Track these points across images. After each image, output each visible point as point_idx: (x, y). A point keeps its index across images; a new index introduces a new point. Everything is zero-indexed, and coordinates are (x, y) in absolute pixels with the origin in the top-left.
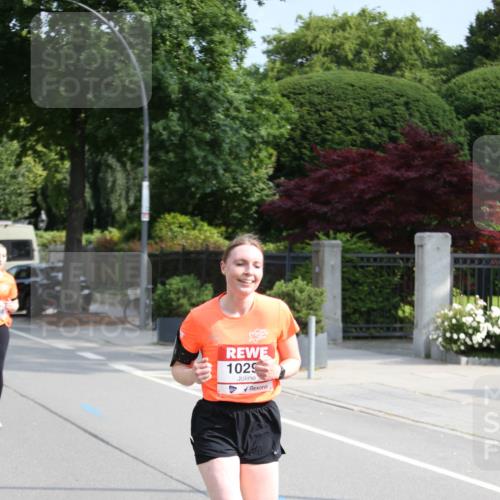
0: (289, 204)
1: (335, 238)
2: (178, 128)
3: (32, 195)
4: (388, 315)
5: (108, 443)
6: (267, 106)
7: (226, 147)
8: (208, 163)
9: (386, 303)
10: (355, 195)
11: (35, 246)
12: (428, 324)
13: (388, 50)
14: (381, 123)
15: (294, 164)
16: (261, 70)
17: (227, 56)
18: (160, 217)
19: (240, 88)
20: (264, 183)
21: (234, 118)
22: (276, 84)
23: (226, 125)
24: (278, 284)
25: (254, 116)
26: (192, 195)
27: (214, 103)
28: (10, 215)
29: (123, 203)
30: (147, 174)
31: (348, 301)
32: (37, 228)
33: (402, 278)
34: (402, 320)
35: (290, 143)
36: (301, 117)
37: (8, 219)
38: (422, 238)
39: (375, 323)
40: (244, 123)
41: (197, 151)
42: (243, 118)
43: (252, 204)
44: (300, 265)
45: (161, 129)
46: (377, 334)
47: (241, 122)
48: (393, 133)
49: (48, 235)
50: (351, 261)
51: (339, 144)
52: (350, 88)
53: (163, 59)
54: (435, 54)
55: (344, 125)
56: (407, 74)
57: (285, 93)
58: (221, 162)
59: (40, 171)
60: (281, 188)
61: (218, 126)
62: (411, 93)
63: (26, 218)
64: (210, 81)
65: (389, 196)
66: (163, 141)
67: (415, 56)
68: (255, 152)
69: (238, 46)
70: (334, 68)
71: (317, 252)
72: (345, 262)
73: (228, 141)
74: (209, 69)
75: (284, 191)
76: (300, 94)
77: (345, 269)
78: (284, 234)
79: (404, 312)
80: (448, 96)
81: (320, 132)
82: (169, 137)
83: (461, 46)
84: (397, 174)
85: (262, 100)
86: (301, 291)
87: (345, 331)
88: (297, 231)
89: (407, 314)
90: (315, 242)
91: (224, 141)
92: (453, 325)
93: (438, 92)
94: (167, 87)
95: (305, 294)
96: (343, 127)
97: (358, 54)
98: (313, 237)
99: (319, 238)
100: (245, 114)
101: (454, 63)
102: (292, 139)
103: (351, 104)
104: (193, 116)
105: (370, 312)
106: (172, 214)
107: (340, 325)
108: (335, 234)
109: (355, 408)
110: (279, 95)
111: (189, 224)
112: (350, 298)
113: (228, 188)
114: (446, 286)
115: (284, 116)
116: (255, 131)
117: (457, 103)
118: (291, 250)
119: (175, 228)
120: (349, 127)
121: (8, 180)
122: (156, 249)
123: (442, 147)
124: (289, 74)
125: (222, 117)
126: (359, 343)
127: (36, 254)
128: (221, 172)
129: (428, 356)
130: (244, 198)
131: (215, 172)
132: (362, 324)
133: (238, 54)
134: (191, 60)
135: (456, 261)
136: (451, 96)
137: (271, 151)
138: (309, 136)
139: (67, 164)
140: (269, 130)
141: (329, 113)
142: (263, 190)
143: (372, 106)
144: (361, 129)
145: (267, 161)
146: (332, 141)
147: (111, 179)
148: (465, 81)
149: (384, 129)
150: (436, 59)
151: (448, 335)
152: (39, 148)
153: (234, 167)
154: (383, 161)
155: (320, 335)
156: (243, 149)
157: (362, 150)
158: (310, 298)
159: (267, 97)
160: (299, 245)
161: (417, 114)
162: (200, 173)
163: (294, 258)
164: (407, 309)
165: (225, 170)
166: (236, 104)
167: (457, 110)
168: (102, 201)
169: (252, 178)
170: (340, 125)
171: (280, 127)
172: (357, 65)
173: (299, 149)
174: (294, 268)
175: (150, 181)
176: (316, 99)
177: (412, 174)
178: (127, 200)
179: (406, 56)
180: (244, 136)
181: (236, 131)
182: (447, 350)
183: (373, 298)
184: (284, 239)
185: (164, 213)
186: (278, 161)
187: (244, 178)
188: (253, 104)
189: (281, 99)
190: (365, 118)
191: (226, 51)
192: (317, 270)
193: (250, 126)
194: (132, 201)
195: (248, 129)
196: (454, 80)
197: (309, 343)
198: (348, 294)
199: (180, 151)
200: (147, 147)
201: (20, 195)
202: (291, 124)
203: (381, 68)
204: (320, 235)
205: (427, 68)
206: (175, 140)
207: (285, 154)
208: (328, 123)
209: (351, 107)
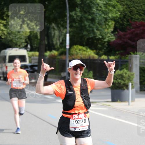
0: (120, 42)
1: (137, 54)
2: (79, 14)
3: (25, 39)
6: (111, 6)
7: (97, 21)
8: (90, 27)
11: (27, 57)
15: (121, 27)
18: (72, 47)
20: (110, 34)
21: (100, 10)
23: (96, 13)
25: (107, 10)
26: (84, 39)
27: (92, 5)
28: (18, 46)
29: (58, 41)
30: (68, 31)
31: (142, 77)
32: (27, 51)
35: (120, 19)
36: (124, 10)
37: (17, 47)
41: (87, 23)
42: (103, 10)
43: (105, 42)
44: (124, 64)
45: (73, 15)
47: (102, 12)
49: (31, 53)
51: (137, 20)
55: (139, 13)
57: (118, 1)
58: (95, 27)
60: (116, 36)
61: (94, 13)
63: (23, 47)
66: (75, 19)
68: (107, 23)
71: (130, 59)
73: (97, 19)
75: (118, 37)
76: (123, 1)
81: (130, 15)
85: (110, 4)
86: (126, 74)
88: (122, 51)
90: (130, 56)
91: (96, 19)
98: (129, 54)
99: (131, 54)
100: (104, 9)
103: (142, 4)
104: (85, 10)
106: (77, 46)
107: (139, 86)
108: (136, 52)
111: (83, 49)
113: (97, 36)
115: (117, 9)
116: (107, 15)
118: (121, 59)
119: (78, 51)
120: (141, 13)
121: (16, 33)
122: (71, 58)
125: (95, 10)
127: (28, 60)
128: (95, 30)
130: (102, 40)
131: (93, 30)
137: (113, 22)
138: (126, 17)
140: (112, 15)
141: (134, 8)
142: (109, 36)
145: (111, 26)
146: (135, 18)
147: (53, 33)
153: (100, 28)
155: (133, 90)
156: (103, 22)
158: (129, 76)
159: (111, 3)
160: (124, 57)
162: (87, 31)
163: (122, 62)
166: (100, 5)
168: (50, 41)
169: (105, 32)
170: (137, 12)
171: (116, 14)
173: (123, 21)
174: (122, 65)
175: (69, 34)
176: (129, 3)
180: (103, 17)
181: (100, 15)
184: (118, 54)
185: (73, 45)
186: (115, 26)
188: (106, 5)
189: (116, 3)
192: (130, 66)
194: (61, 40)
195: (105, 14)
198: (142, 74)
199: (80, 23)
200: (68, 21)
202: (120, 12)
204: (132, 53)
206: (78, 18)
207: (117, 23)
208: (133, 12)
209: (142, 6)
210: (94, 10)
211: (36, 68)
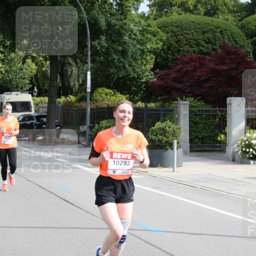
0: (162, 83)
1: (186, 100)
2: (105, 44)
3: (30, 79)
4: (213, 139)
5: (73, 205)
6: (150, 33)
7: (129, 54)
8: (121, 62)
9: (212, 133)
10: (196, 78)
11: (32, 105)
12: (234, 144)
13: (211, 4)
14: (208, 42)
15: (164, 62)
16: (146, 15)
17: (130, 7)
18: (96, 90)
19: (136, 24)
20: (149, 72)
21: (134, 39)
22: (155, 22)
23: (129, 43)
24: (157, 123)
25: (144, 38)
26: (112, 79)
27: (124, 31)
28: (19, 89)
29: (76, 82)
30: (89, 68)
31: (192, 132)
32: (33, 96)
33: (220, 120)
34: (220, 142)
36: (168, 39)
37: (18, 91)
38: (231, 100)
39: (206, 143)
40: (139, 42)
41: (114, 56)
42: (138, 39)
43: (143, 83)
44: (168, 114)
45: (96, 44)
46: (207, 149)
47: (137, 41)
48: (214, 47)
49: (38, 99)
50: (194, 112)
51: (186, 52)
52: (193, 24)
53: (98, 9)
54: (235, 6)
55: (189, 43)
56: (220, 16)
57: (159, 26)
58: (127, 62)
59: (34, 66)
60: (157, 75)
61: (126, 43)
62: (223, 26)
63: (27, 90)
64: (121, 20)
65: (213, 79)
66: (98, 50)
67: (225, 7)
68: (144, 57)
69: (135, 2)
70: (183, 14)
71: (177, 107)
72: (191, 112)
73: (130, 51)
74: (121, 14)
75: (159, 77)
76: (167, 27)
77: (191, 116)
78: (159, 98)
79: (221, 138)
80: (242, 28)
81: (177, 46)
82: (101, 49)
83: (248, 2)
84: (217, 67)
86: (169, 127)
87: (191, 147)
88: (165, 96)
89: (222, 139)
90: (176, 102)
91: (128, 51)
92: (247, 144)
93: (237, 26)
94: (100, 24)
95: (171, 129)
96: (189, 44)
97: (195, 6)
98: (175, 99)
99: (177, 100)
100: (139, 37)
101: (244, 11)
102: (163, 50)
103: (193, 32)
104: (113, 38)
105: (203, 138)
106: (102, 88)
107: (189, 144)
108: (186, 98)
109: (198, 187)
110: (156, 28)
111: (111, 93)
112: (193, 131)
113: (131, 75)
114: (243, 124)
115: (159, 38)
116: (145, 46)
117: (246, 31)
118: (163, 106)
119: (103, 95)
120: (192, 44)
121: (18, 71)
122: (94, 106)
123: (240, 54)
124: (160, 17)
125: (128, 38)
126: (198, 153)
127: (33, 109)
128: (127, 66)
129: (234, 161)
130: (138, 80)
131: (124, 67)
132: (199, 144)
133: (136, 7)
134: (111, 10)
135: (247, 112)
136: (243, 28)
137: (152, 56)
138: (171, 48)
139: (48, 62)
140: (152, 45)
141: (181, 36)
142: (148, 76)
143: (204, 33)
144: (198, 45)
145: (150, 61)
146: (183, 51)
147: (70, 71)
148: (250, 20)
149: (210, 45)
150: (235, 8)
151: (244, 149)
152: (34, 55)
153: (133, 64)
154: (210, 61)
155: (179, 150)
156: (138, 55)
157: (199, 55)
158: (174, 131)
159: (150, 29)
160: (167, 104)
161: (227, 37)
162: (116, 67)
164: (223, 136)
165: (129, 66)
166: (134, 32)
167: (247, 35)
168: (65, 82)
169: (143, 70)
170: (187, 42)
171: (157, 44)
172: (195, 12)
173: (167, 55)
174: (164, 115)
175: (91, 72)
176: (175, 29)
177: (225, 68)
178: (78, 81)
179: (220, 7)
180: (139, 48)
181: (135, 46)
182: (243, 157)
183: (205, 131)
184: (159, 101)
185: (97, 88)
186: (156, 61)
187: (139, 70)
188: (142, 32)
189: (157, 29)
190: (200, 39)
191: (130, 5)
192: (177, 117)
193: (141, 43)
194: (81, 82)
195: (141, 45)
196: (245, 20)
197: (174, 154)
198: (192, 129)
199: (106, 56)
200: (89, 54)
201: (24, 78)
202: (162, 42)
203: (207, 14)
205: (231, 13)
206: (104, 50)
207: (159, 57)
208: (181, 41)
209: (193, 33)
210: (126, 38)
211: (45, 120)
